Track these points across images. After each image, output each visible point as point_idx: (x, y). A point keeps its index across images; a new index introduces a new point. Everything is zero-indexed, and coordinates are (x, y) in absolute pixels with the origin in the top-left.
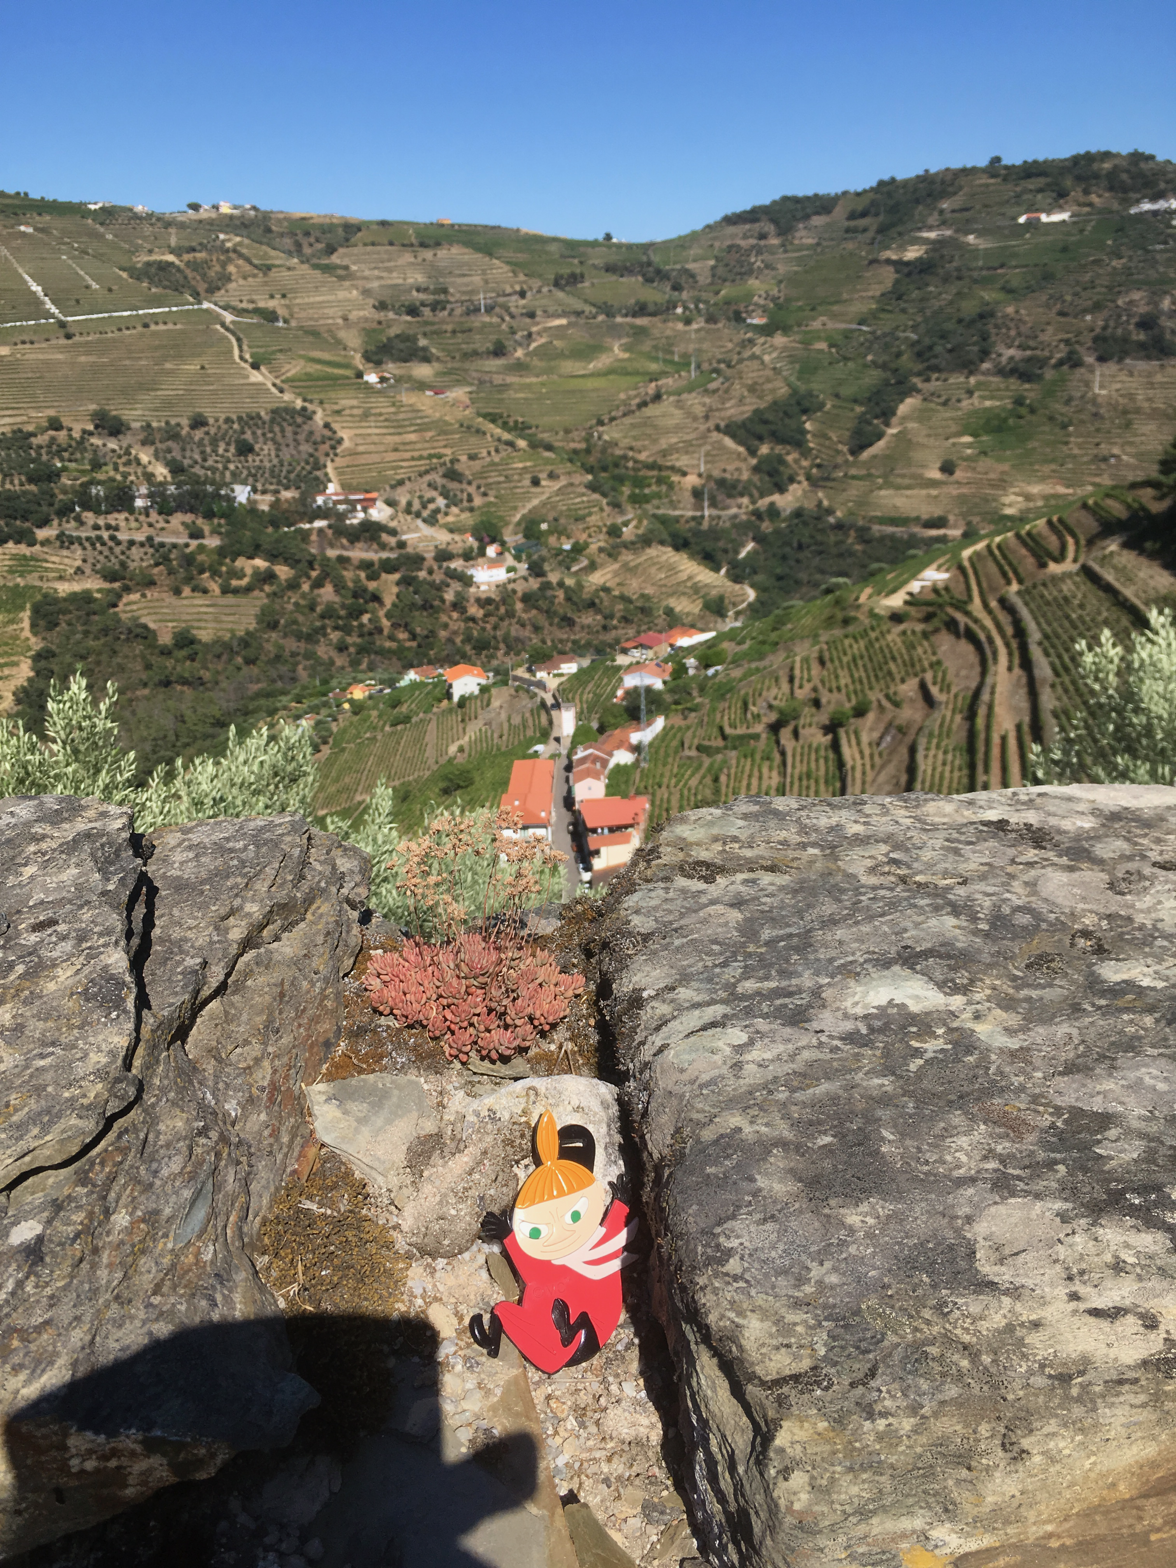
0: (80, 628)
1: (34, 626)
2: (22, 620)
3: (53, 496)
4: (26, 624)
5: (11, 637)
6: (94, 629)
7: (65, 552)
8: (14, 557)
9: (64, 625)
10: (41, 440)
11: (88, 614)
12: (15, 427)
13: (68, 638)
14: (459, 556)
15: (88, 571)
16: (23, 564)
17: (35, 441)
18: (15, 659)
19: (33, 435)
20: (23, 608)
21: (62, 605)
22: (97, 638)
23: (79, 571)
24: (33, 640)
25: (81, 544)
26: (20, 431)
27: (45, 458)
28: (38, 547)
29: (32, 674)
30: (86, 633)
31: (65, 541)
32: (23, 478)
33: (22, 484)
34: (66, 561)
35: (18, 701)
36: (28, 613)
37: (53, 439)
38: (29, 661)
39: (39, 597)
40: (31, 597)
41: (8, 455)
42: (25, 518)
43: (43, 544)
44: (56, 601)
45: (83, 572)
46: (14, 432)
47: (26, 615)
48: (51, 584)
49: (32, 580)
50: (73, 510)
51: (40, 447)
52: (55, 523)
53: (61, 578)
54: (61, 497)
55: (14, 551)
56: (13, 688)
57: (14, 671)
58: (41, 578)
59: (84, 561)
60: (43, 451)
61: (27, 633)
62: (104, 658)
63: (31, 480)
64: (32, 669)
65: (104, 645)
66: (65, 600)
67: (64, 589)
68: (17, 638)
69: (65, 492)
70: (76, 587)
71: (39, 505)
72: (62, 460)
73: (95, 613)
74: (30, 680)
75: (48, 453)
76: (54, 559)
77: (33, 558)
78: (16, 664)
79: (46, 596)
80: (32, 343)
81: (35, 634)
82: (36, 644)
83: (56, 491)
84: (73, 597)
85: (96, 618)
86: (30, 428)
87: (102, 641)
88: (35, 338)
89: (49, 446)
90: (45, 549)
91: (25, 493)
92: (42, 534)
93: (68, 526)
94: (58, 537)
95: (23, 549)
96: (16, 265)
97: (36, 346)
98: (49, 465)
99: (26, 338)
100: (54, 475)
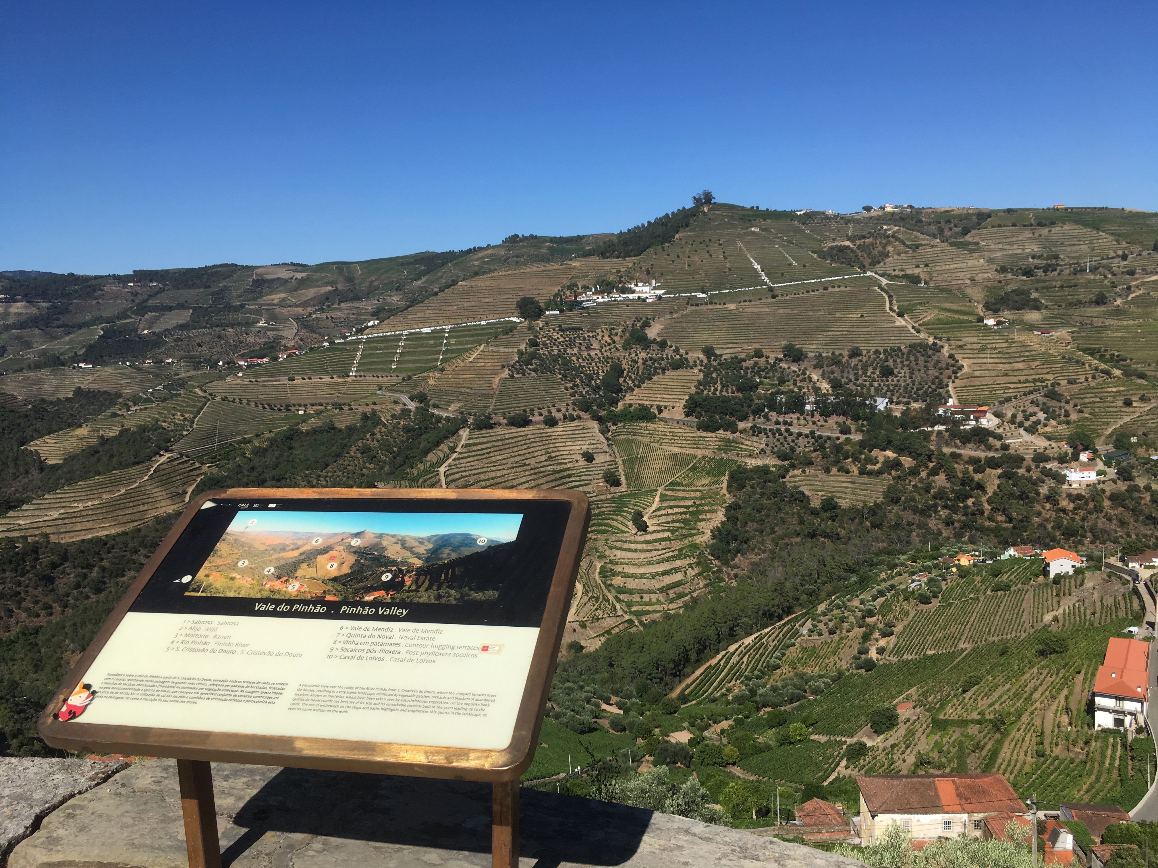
0: (759, 491)
1: (728, 487)
2: (722, 482)
3: (752, 400)
4: (725, 485)
5: (714, 493)
6: (768, 492)
7: (755, 439)
8: (723, 440)
9: (748, 487)
10: (749, 363)
11: (765, 482)
12: (733, 355)
13: (750, 497)
14: (1054, 459)
15: (768, 452)
16: (727, 445)
17: (744, 364)
18: (715, 508)
19: (744, 360)
20: (724, 475)
21: (750, 474)
22: (769, 498)
23: (763, 451)
24: (728, 496)
25: (766, 434)
26: (736, 357)
27: (749, 375)
28: (738, 434)
29: (724, 519)
30: (762, 494)
31: (756, 431)
32: (734, 389)
33: (733, 392)
34: (755, 444)
35: (714, 537)
36: (727, 478)
37: (756, 363)
38: (724, 510)
39: (735, 468)
40: (730, 467)
41: (727, 373)
42: (732, 415)
43: (741, 432)
44: (746, 471)
45: (765, 453)
46: (732, 358)
47: (725, 479)
48: (743, 459)
49: (732, 456)
50: (763, 411)
51: (747, 368)
52: (751, 418)
53: (750, 456)
54: (757, 401)
55: (723, 436)
56: (712, 528)
57: (713, 516)
58: (738, 455)
59: (767, 445)
60: (749, 371)
61: (724, 491)
62: (772, 513)
63: (738, 390)
64: (725, 516)
65: (774, 504)
66: (751, 470)
67: (751, 463)
68: (718, 493)
69: (759, 399)
70: (760, 463)
71: (743, 406)
72: (760, 377)
73: (769, 482)
74: (722, 523)
75: (752, 372)
76: (749, 443)
77: (734, 441)
78: (715, 511)
79: (739, 467)
80: (750, 301)
81: (729, 492)
82: (729, 499)
83: (754, 398)
84: (757, 469)
85: (770, 484)
86: (743, 356)
87: (773, 501)
88: (752, 298)
89: (753, 368)
90: (742, 436)
91: (734, 398)
92: (741, 425)
93: (759, 421)
94: (751, 427)
95: (729, 435)
96: (746, 252)
97: (753, 303)
98: (751, 380)
99: (747, 298)
100: (754, 387)
